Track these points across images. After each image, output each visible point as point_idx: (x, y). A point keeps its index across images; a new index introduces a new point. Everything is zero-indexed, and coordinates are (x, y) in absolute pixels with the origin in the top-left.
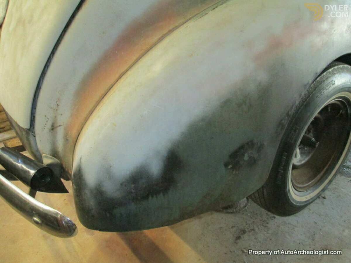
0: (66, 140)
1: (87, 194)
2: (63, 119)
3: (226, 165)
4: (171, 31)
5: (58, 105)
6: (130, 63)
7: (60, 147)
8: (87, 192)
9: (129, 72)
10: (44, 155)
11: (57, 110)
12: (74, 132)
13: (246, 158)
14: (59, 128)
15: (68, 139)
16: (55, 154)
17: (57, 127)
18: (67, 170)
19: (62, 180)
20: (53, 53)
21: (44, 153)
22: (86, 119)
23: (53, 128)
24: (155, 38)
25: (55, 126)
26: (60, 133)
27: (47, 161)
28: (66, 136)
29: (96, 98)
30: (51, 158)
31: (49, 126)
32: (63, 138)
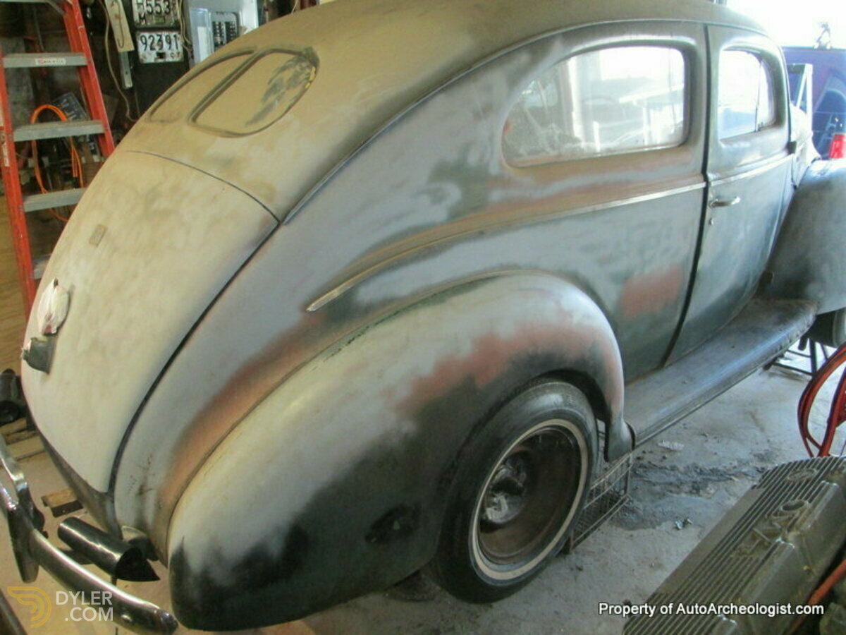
0: (159, 507)
1: (190, 582)
2: (156, 480)
3: (368, 538)
4: (297, 369)
5: (149, 463)
6: (245, 411)
7: (150, 517)
8: (191, 580)
9: (243, 423)
10: (124, 527)
11: (148, 469)
12: (170, 498)
13: (396, 526)
14: (149, 492)
15: (161, 506)
16: (141, 525)
17: (147, 490)
18: (157, 547)
19: (150, 562)
20: (146, 399)
21: (124, 525)
22: (188, 483)
23: (142, 492)
24: (277, 378)
25: (145, 488)
26: (151, 498)
27: (129, 535)
28: (158, 502)
29: (202, 454)
30: (136, 532)
31: (136, 489)
32: (155, 505)
